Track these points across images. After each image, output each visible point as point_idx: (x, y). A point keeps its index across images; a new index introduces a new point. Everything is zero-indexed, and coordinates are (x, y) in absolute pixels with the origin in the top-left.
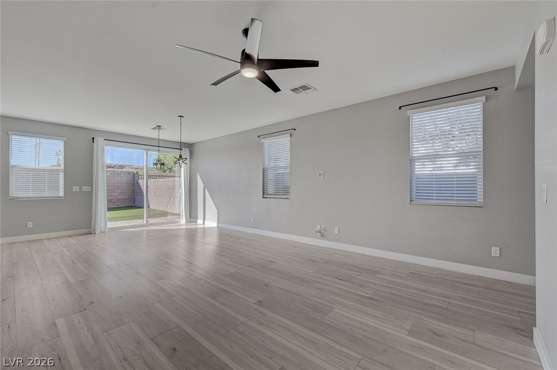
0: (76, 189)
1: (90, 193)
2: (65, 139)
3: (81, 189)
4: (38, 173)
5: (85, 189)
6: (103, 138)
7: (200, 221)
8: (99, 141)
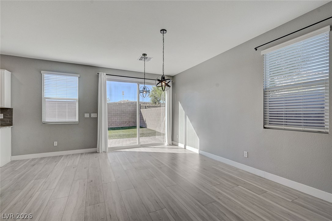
0: (87, 115)
1: (96, 119)
2: (79, 75)
3: (90, 115)
4: (61, 104)
5: (93, 115)
6: (105, 74)
7: (181, 145)
8: (103, 76)
